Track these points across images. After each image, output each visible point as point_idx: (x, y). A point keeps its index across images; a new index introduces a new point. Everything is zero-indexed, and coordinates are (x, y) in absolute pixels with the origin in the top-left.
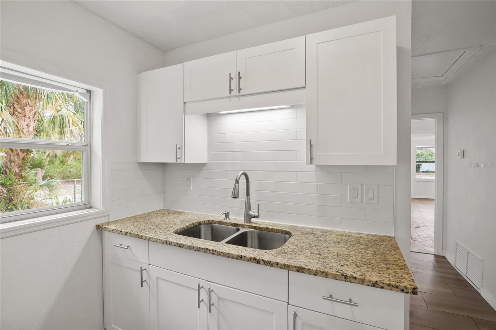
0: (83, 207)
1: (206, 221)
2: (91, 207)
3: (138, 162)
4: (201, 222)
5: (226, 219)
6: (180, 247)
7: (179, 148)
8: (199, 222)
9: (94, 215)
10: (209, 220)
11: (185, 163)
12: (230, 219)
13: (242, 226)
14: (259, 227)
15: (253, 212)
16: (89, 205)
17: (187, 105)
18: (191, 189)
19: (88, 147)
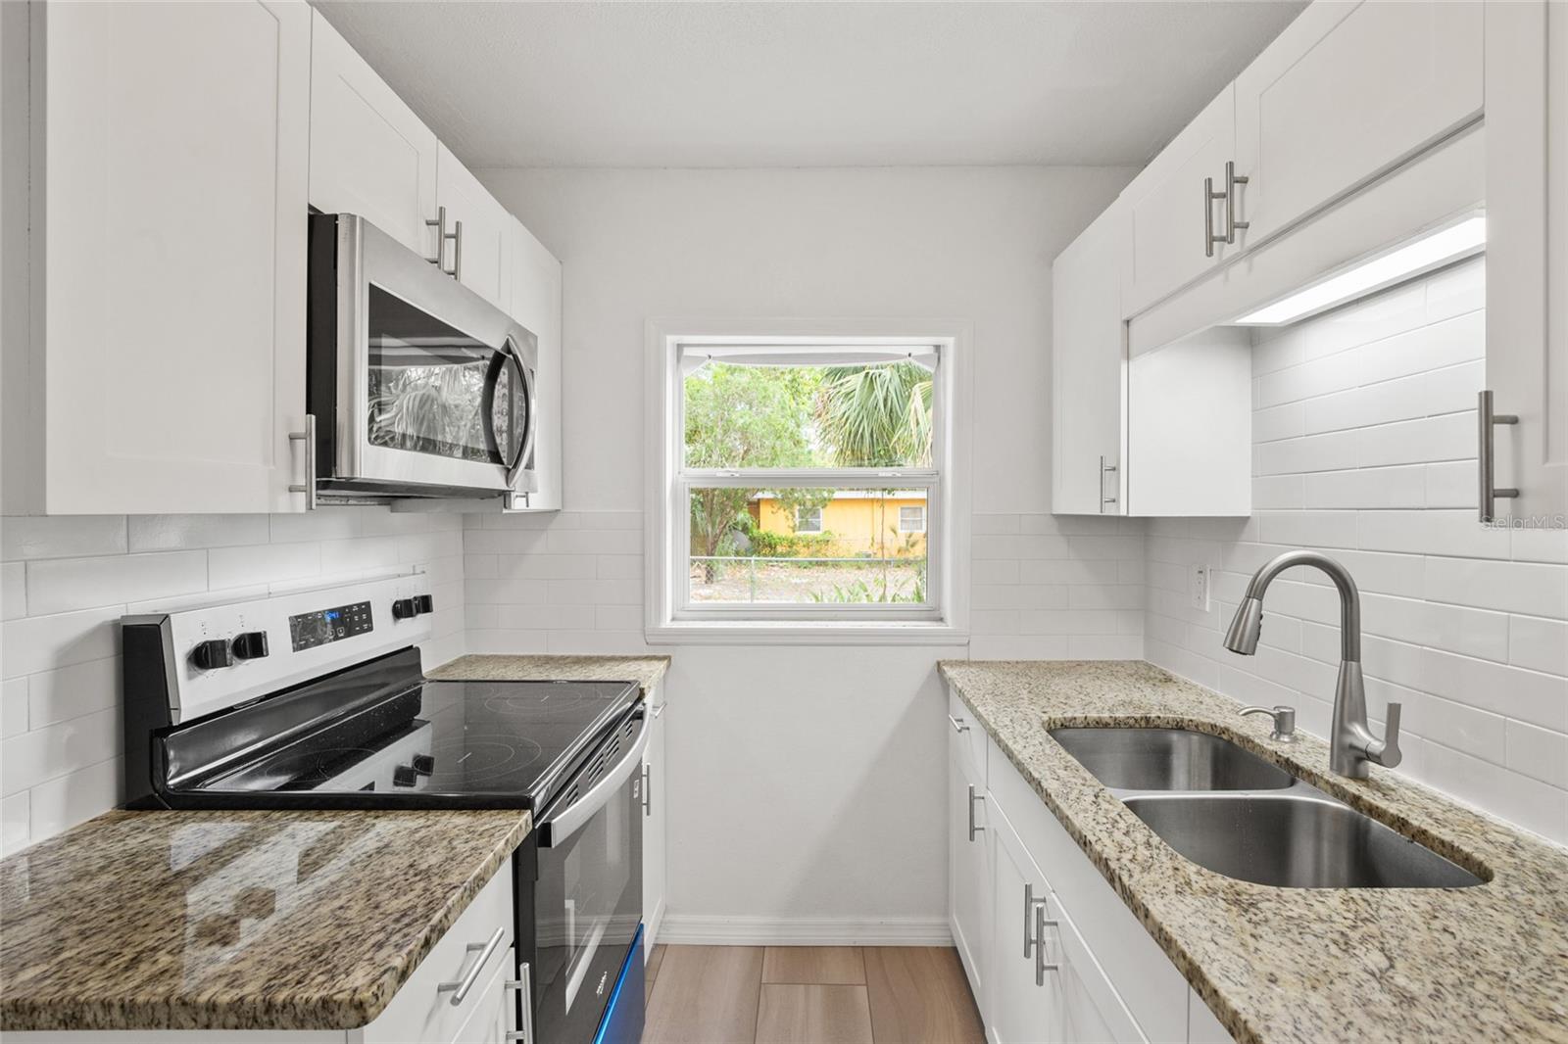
0: (924, 615)
1: (1203, 724)
2: (941, 620)
3: (1054, 513)
4: (1182, 720)
5: (1274, 736)
6: (1009, 757)
7: (1109, 470)
8: (1174, 720)
9: (940, 636)
10: (1213, 722)
11: (1130, 515)
12: (1295, 740)
13: (1312, 778)
14: (1371, 805)
15: (1368, 736)
16: (936, 614)
17: (1134, 326)
18: (1208, 609)
19: (936, 479)
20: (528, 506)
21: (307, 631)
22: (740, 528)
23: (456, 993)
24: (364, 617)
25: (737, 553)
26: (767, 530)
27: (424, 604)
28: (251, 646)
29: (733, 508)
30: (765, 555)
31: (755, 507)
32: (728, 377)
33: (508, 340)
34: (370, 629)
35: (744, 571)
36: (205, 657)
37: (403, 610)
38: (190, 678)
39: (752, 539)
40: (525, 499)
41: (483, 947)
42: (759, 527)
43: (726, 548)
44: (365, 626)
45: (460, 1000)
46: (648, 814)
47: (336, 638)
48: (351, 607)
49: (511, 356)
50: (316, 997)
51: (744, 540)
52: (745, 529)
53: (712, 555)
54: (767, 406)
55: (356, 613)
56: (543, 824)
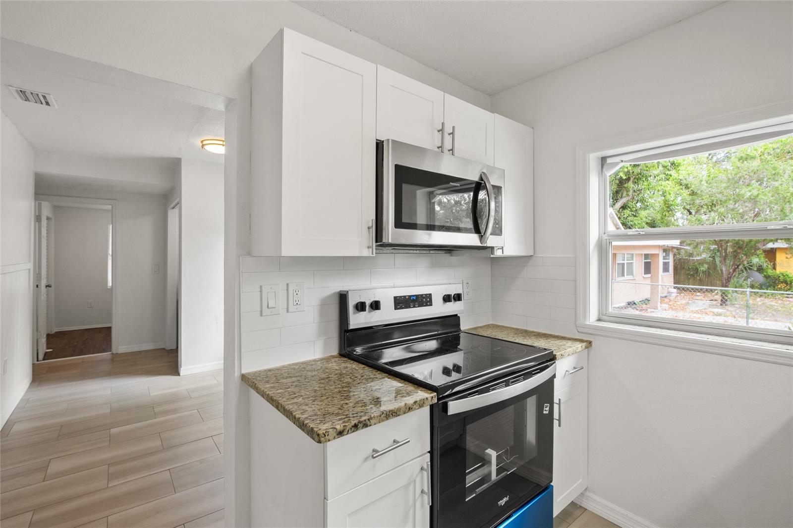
20: (503, 253)
21: (401, 303)
22: (755, 269)
23: (375, 454)
24: (428, 300)
25: (752, 287)
26: (783, 271)
27: (458, 297)
28: (376, 306)
29: (745, 255)
30: (780, 289)
31: (771, 254)
32: (739, 164)
33: (481, 175)
34: (431, 305)
35: (759, 299)
36: (360, 307)
37: (447, 299)
38: (354, 313)
39: (767, 277)
40: (501, 250)
41: (398, 442)
42: (774, 268)
43: (741, 282)
44: (429, 304)
45: (374, 458)
46: (560, 426)
47: (414, 307)
48: (422, 295)
49: (483, 182)
50: (312, 426)
51: (759, 278)
52: (760, 269)
53: (726, 286)
54: (777, 181)
55: (424, 298)
56: (445, 402)
